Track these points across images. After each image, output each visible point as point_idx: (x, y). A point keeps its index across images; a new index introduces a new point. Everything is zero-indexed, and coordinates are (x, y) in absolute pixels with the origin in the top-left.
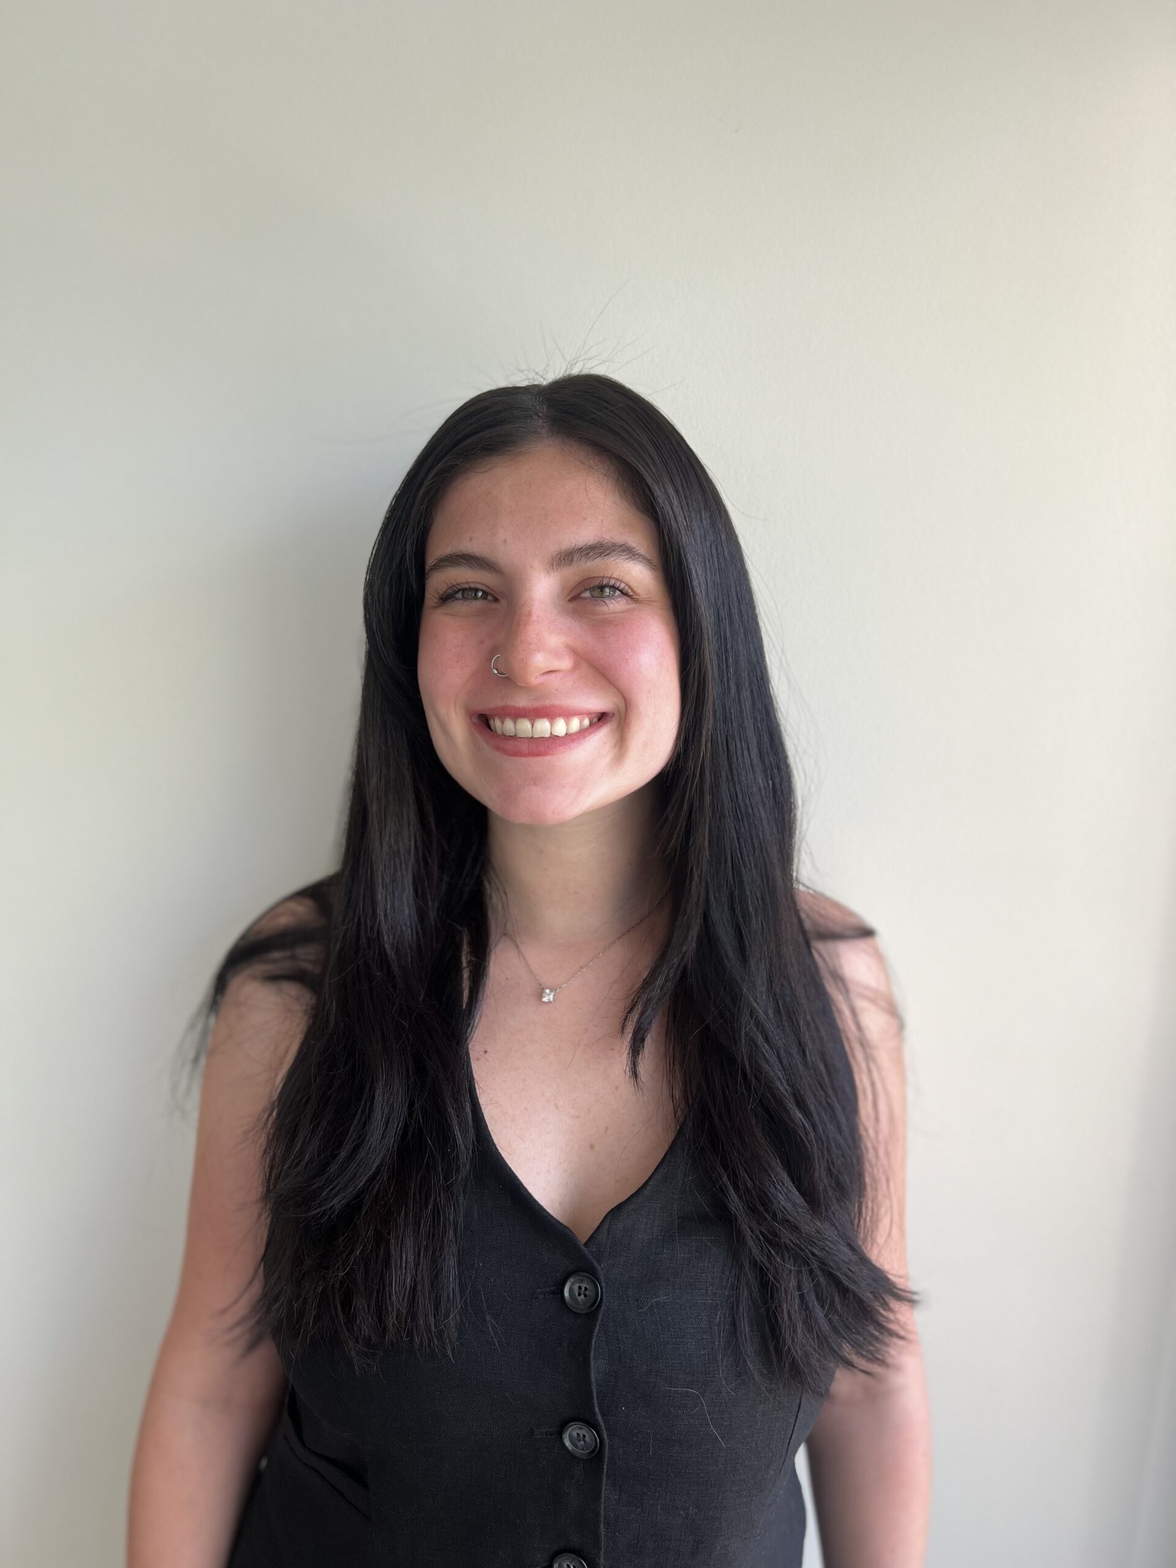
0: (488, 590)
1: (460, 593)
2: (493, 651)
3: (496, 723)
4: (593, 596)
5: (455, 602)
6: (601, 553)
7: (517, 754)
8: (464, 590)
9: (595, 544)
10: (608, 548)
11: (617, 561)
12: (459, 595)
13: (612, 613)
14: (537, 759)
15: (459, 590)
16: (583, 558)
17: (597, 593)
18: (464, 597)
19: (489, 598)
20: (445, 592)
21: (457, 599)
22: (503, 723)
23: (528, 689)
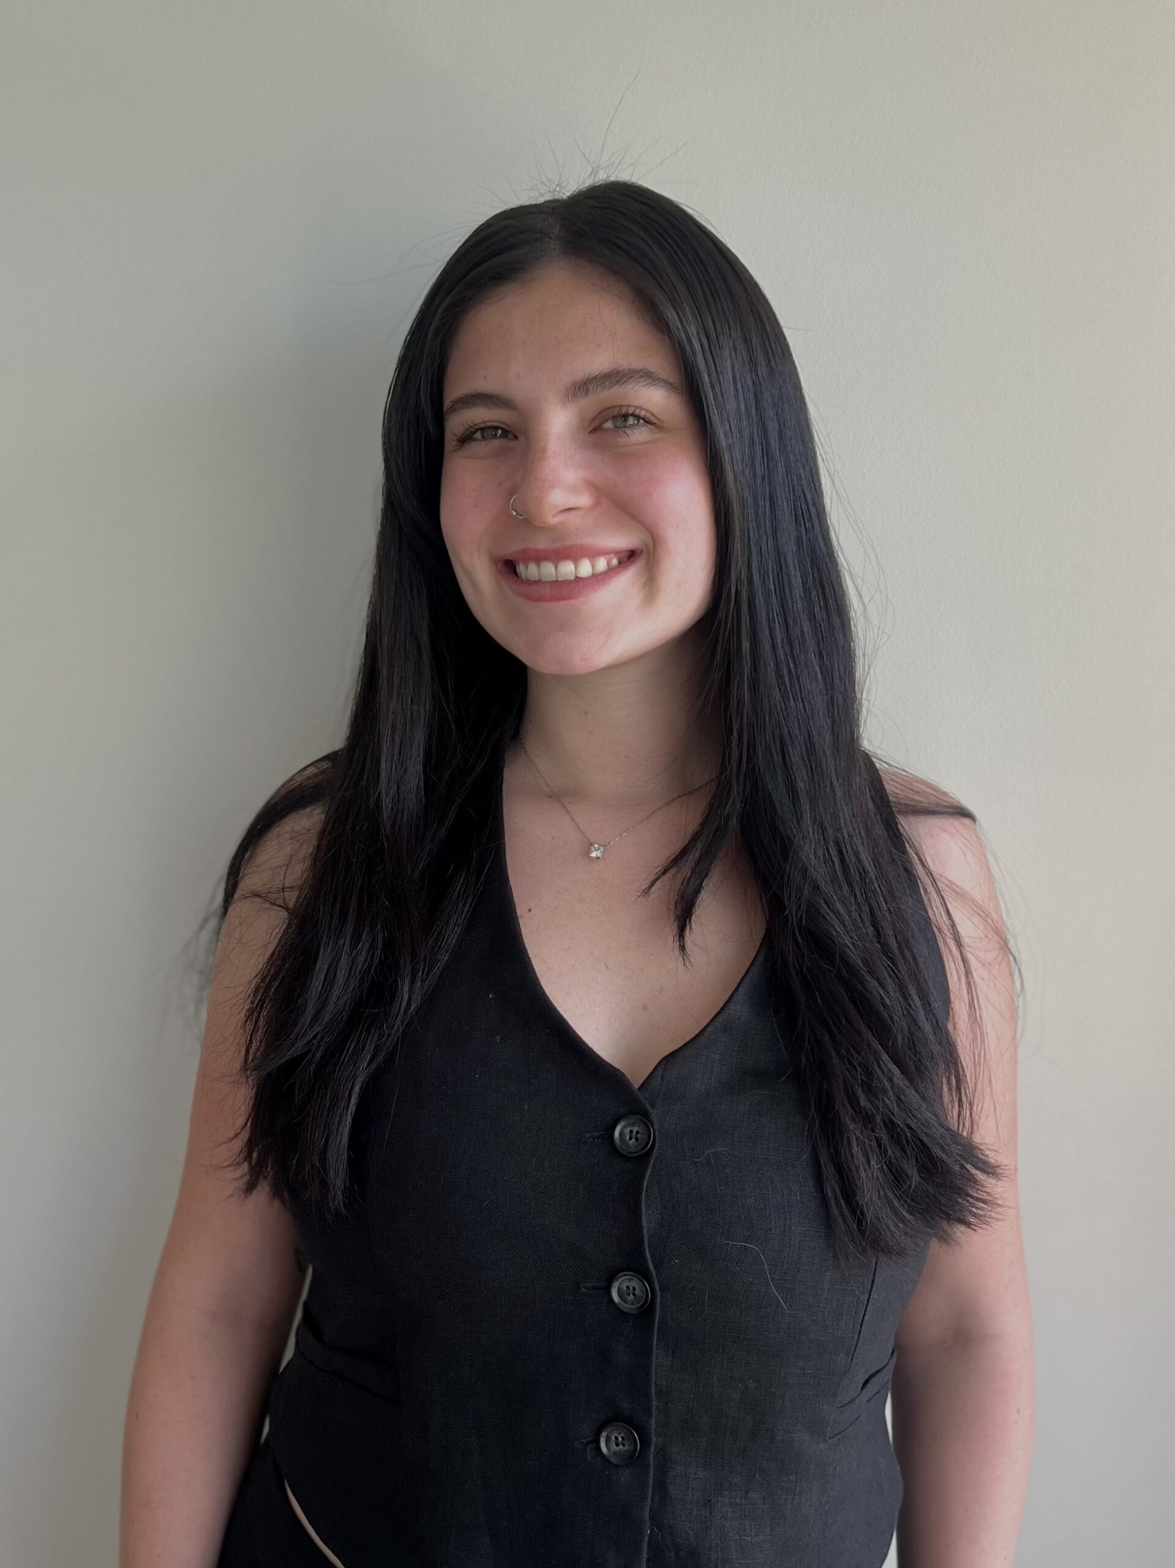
0: (506, 428)
1: (479, 433)
2: (513, 491)
3: (521, 569)
4: (616, 427)
5: (475, 442)
6: (618, 381)
7: (540, 599)
8: (482, 429)
9: (611, 372)
10: (624, 375)
11: (636, 388)
12: (478, 435)
13: (636, 444)
14: (562, 603)
15: (477, 430)
16: (599, 388)
17: (619, 423)
18: (483, 438)
19: (510, 436)
20: (463, 434)
21: (476, 440)
22: (527, 567)
23: (548, 529)
